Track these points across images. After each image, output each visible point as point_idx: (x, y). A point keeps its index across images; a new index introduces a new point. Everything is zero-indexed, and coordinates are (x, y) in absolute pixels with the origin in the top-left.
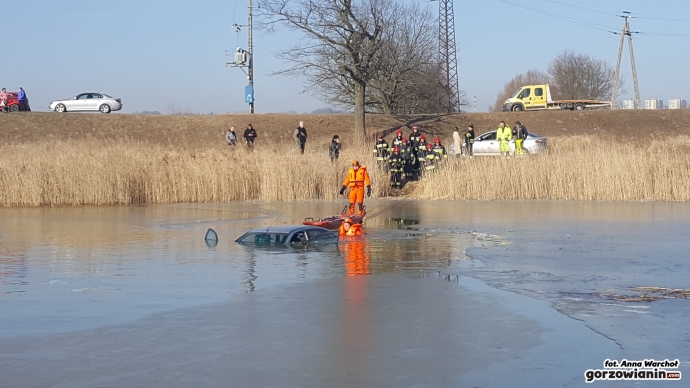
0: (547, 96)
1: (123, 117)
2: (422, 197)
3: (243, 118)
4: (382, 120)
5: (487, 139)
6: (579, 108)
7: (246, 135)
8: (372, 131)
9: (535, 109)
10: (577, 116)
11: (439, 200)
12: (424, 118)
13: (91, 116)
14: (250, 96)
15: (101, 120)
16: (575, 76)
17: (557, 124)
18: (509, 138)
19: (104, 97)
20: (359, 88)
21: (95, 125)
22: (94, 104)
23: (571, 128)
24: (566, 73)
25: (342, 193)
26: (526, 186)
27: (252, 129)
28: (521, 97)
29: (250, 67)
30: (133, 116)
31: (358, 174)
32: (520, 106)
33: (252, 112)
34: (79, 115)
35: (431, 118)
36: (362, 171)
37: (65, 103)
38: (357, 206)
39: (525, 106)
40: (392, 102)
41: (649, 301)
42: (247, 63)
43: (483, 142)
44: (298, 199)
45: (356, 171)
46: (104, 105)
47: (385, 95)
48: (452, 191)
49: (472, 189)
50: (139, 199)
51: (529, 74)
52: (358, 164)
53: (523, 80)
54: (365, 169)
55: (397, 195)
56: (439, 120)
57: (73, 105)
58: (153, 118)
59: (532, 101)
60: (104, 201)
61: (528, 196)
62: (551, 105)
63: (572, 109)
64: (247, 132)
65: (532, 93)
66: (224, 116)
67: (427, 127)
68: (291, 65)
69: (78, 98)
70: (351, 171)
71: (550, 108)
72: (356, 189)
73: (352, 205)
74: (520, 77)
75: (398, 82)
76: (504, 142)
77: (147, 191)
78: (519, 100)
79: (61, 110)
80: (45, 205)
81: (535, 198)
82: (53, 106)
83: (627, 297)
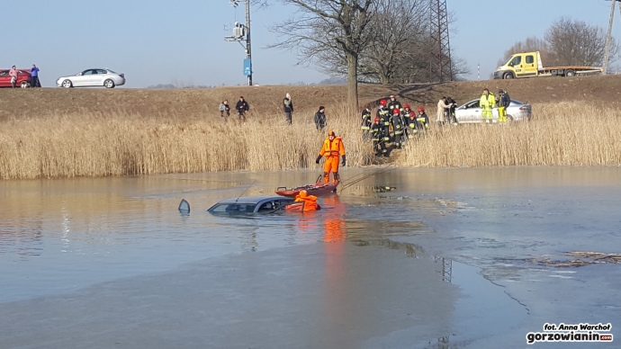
0: (538, 64)
1: (126, 91)
2: (404, 164)
3: (241, 90)
4: (375, 90)
5: (473, 107)
6: (570, 74)
7: (238, 107)
8: (364, 102)
9: (526, 77)
10: (567, 82)
11: (421, 167)
12: (416, 87)
13: (96, 91)
14: (248, 68)
15: (106, 94)
16: (572, 43)
17: (546, 90)
18: (493, 106)
19: (108, 73)
20: (351, 59)
21: (100, 99)
22: (99, 79)
23: (560, 94)
24: (562, 39)
25: (317, 162)
26: (505, 152)
27: (244, 101)
28: (512, 64)
29: (248, 40)
30: (137, 90)
31: (334, 144)
32: (511, 73)
33: (251, 84)
34: (85, 91)
35: (423, 87)
36: (337, 141)
37: (71, 78)
38: (332, 176)
39: (516, 73)
40: (389, 72)
41: (578, 266)
42: (245, 37)
43: (469, 110)
44: (284, 169)
45: (331, 141)
46: (109, 80)
47: (382, 65)
48: (432, 158)
49: (452, 156)
50: (131, 170)
51: (528, 41)
52: (333, 134)
53: (522, 47)
54: (340, 140)
55: (381, 163)
56: (431, 89)
57: (79, 81)
58: (155, 92)
59: (523, 68)
60: (98, 173)
61: (507, 162)
62: (542, 72)
63: (563, 75)
64: (239, 104)
65: (523, 60)
66: (223, 89)
67: (419, 96)
68: (285, 38)
69: (83, 74)
70: (327, 142)
71: (541, 75)
72: (331, 158)
73: (326, 174)
74: (520, 44)
75: (394, 52)
76: (488, 109)
77: (139, 163)
78: (510, 68)
79: (68, 86)
80: (42, 177)
81: (515, 164)
82: (60, 82)
83: (559, 261)
